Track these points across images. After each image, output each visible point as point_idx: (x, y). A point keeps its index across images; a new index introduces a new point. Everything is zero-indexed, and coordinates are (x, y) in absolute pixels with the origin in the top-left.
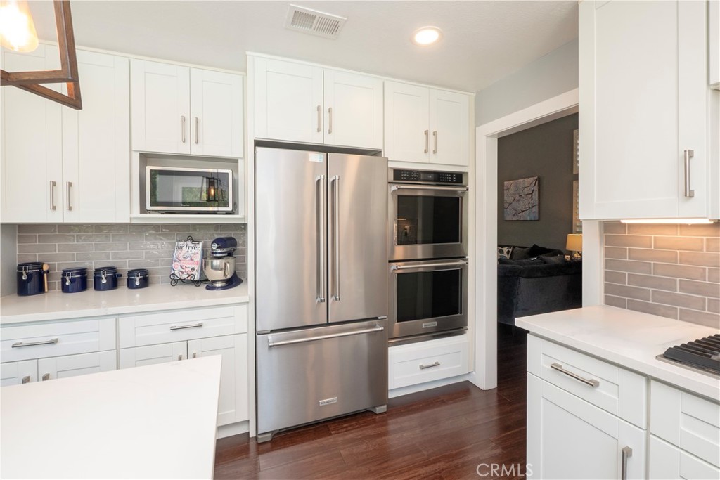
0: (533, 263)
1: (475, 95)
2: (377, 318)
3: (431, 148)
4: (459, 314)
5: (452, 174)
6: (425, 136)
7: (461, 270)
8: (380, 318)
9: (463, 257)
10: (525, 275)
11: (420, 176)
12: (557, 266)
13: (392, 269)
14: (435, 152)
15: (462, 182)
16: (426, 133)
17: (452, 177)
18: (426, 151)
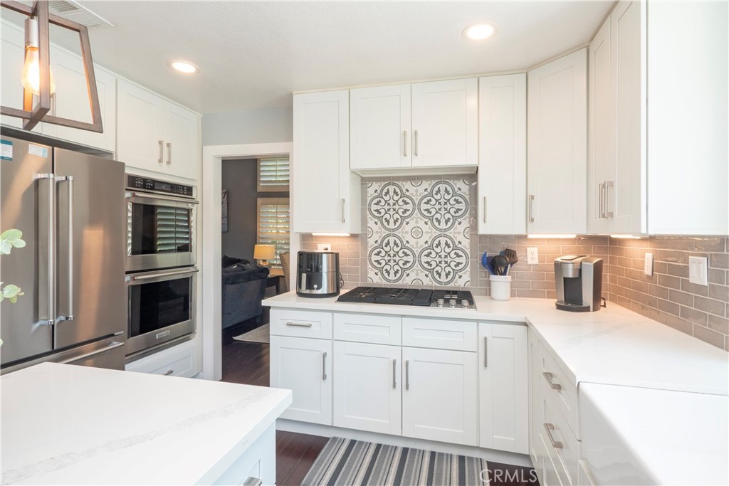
0: (235, 270)
1: (201, 115)
2: (113, 335)
3: (165, 159)
4: (189, 320)
5: (183, 187)
6: (158, 145)
7: (192, 277)
8: (116, 334)
9: (193, 265)
10: (230, 282)
11: (154, 185)
12: (253, 272)
13: (126, 280)
14: (168, 163)
15: (192, 195)
16: (160, 143)
17: (183, 189)
18: (160, 161)
